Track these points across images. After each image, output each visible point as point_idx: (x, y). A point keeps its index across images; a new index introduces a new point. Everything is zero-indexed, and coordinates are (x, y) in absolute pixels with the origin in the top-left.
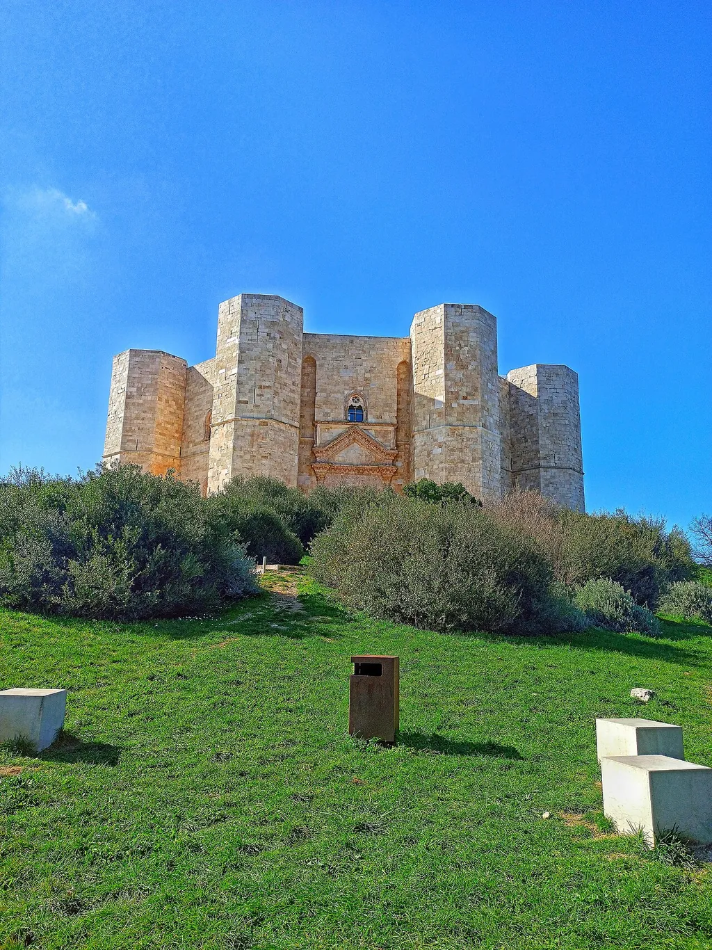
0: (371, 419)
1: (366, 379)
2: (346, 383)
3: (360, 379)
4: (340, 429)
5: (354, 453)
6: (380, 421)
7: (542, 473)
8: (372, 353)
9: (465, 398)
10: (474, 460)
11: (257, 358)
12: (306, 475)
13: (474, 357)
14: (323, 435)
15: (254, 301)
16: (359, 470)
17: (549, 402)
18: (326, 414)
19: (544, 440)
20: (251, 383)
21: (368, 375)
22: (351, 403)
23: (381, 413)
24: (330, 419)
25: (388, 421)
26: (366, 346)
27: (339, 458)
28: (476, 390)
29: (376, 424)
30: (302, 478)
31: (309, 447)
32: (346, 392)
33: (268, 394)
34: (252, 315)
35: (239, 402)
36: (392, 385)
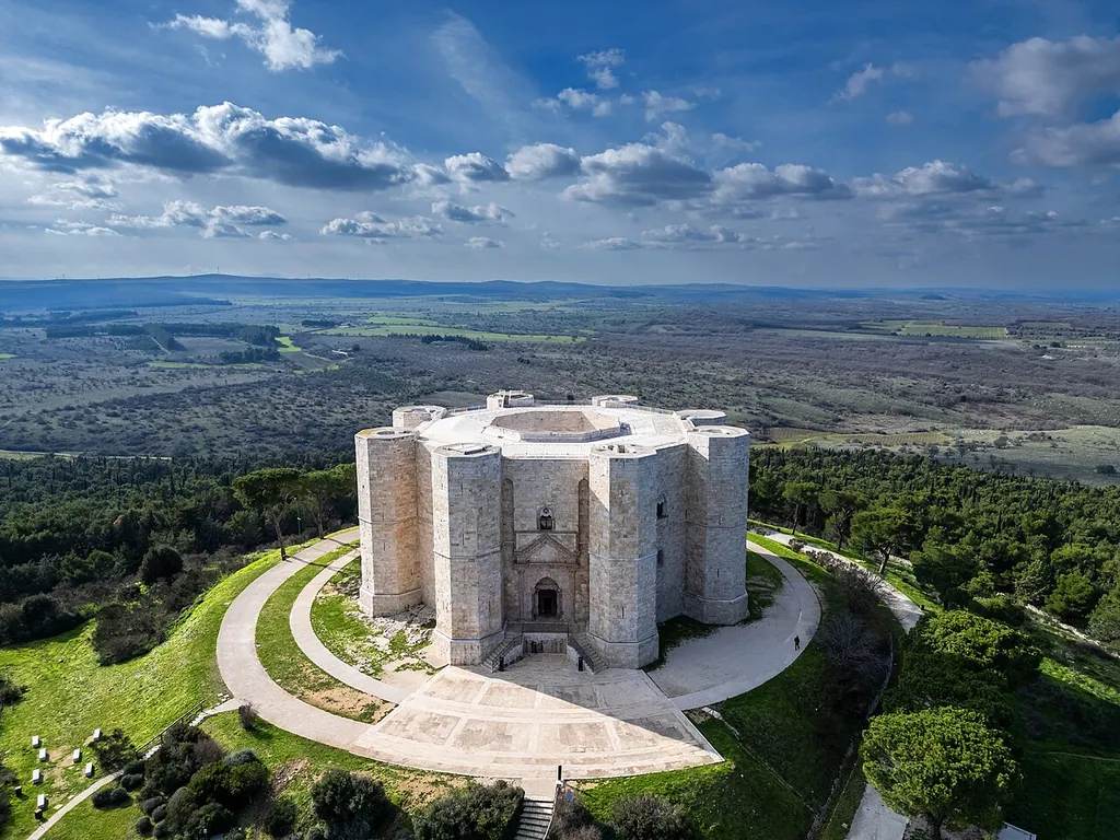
0: (558, 528)
1: (553, 496)
2: (537, 499)
3: (549, 496)
4: (536, 536)
5: (547, 553)
6: (565, 529)
7: (708, 532)
8: (558, 473)
9: (625, 536)
10: (631, 584)
11: (463, 510)
12: (510, 569)
13: (633, 503)
14: (523, 541)
15: (457, 463)
16: (551, 565)
17: (719, 471)
18: (524, 525)
19: (712, 504)
20: (460, 530)
21: (554, 492)
22: (542, 514)
23: (565, 523)
24: (526, 529)
25: (572, 530)
26: (553, 468)
27: (534, 557)
28: (635, 529)
29: (561, 532)
30: (506, 572)
31: (510, 548)
32: (538, 507)
33: (474, 538)
34: (456, 475)
35: (452, 545)
36: (574, 499)
